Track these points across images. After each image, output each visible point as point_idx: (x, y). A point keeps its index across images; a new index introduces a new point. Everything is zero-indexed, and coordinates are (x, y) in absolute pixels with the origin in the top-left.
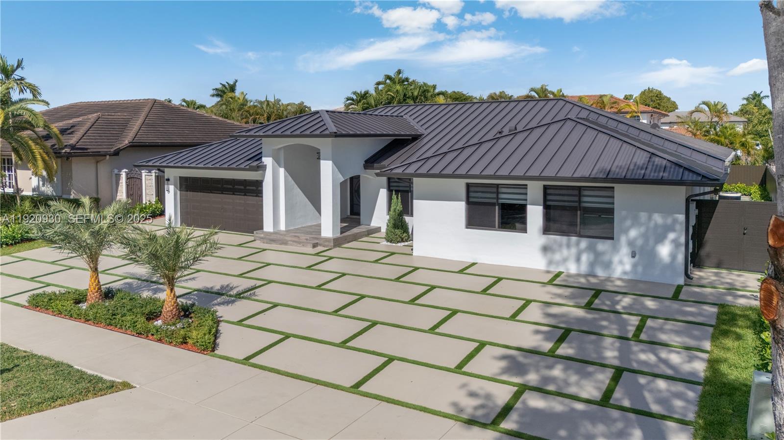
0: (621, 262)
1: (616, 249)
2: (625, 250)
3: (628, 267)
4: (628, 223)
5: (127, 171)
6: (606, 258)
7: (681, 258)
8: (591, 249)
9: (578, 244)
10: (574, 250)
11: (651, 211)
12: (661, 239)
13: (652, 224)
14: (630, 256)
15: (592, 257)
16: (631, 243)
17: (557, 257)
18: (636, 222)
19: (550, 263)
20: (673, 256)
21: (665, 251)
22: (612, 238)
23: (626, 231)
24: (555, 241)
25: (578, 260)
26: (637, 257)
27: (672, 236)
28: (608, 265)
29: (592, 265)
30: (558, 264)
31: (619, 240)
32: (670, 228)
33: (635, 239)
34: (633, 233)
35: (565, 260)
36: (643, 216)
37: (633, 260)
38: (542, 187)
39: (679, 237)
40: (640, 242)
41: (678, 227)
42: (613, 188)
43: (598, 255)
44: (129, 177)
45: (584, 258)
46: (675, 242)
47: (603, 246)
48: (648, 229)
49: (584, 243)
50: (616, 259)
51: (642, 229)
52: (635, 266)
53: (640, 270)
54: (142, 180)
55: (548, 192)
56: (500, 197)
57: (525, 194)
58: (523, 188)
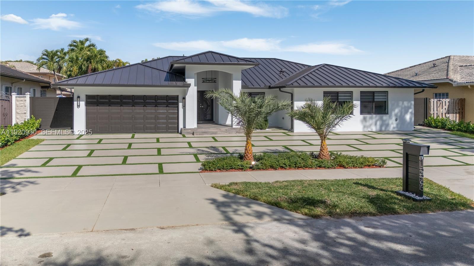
0: (392, 123)
1: (390, 118)
2: (393, 118)
3: (395, 125)
4: (395, 106)
6: (387, 122)
8: (381, 119)
9: (375, 117)
10: (374, 120)
11: (403, 101)
12: (406, 112)
13: (403, 106)
14: (396, 120)
15: (381, 122)
16: (396, 115)
17: (368, 124)
18: (398, 106)
19: (364, 127)
20: (411, 119)
21: (408, 117)
22: (388, 114)
23: (393, 110)
25: (376, 124)
26: (398, 121)
27: (410, 111)
28: (388, 125)
29: (381, 126)
30: (368, 127)
31: (391, 114)
32: (409, 108)
33: (397, 113)
34: (397, 111)
35: (371, 125)
36: (401, 103)
37: (396, 122)
38: (360, 91)
40: (399, 114)
41: (412, 106)
42: (387, 92)
43: (383, 121)
45: (378, 123)
46: (411, 113)
47: (385, 117)
48: (402, 108)
49: (378, 116)
50: (390, 122)
51: (400, 108)
52: (397, 125)
53: (399, 126)
54: (10, 102)
55: (363, 94)
56: (339, 98)
57: (352, 96)
58: (351, 93)
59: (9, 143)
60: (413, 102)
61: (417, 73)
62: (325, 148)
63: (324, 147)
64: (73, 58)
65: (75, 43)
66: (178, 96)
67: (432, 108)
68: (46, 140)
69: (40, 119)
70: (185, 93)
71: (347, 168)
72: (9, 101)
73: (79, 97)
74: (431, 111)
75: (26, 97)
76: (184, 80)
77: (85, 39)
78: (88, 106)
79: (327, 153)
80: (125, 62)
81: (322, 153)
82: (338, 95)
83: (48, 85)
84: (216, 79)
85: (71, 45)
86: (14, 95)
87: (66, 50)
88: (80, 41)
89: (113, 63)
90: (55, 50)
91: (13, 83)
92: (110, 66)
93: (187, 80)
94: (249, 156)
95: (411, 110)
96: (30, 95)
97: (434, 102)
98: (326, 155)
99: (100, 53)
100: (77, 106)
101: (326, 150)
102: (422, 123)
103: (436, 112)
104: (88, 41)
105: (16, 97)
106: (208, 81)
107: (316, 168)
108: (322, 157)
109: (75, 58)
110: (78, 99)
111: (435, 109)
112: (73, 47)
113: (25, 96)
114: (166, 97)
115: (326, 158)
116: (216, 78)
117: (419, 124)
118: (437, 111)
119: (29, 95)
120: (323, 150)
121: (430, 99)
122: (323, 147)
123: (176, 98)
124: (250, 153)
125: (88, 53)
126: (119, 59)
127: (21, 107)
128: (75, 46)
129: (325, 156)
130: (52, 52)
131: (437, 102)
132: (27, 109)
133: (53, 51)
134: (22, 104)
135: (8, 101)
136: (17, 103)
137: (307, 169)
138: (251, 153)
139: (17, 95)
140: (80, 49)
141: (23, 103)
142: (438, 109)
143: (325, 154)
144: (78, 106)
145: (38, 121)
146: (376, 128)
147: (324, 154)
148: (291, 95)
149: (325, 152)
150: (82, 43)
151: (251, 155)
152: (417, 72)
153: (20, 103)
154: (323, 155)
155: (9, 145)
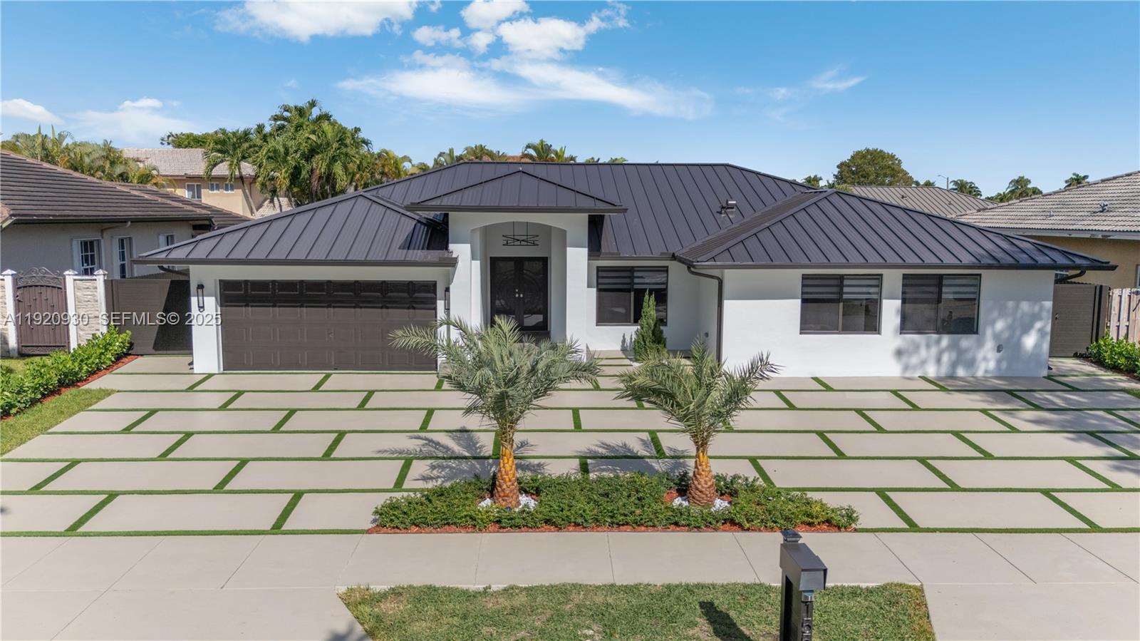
0: (985, 359)
1: (980, 344)
2: (989, 345)
3: (992, 365)
4: (995, 314)
5: (15, 273)
6: (969, 356)
7: (1046, 346)
8: (953, 346)
9: (938, 342)
10: (934, 350)
11: (1018, 300)
12: (1026, 329)
13: (1019, 314)
14: (996, 350)
15: (954, 356)
16: (996, 336)
17: (914, 360)
18: (1003, 312)
19: (906, 368)
20: (1039, 345)
21: (1030, 341)
22: (976, 333)
23: (993, 322)
24: (913, 341)
25: (939, 361)
26: (1003, 351)
27: (1038, 325)
28: (971, 364)
29: (954, 365)
30: (915, 367)
31: (984, 334)
32: (1036, 317)
33: (1002, 332)
34: (1000, 325)
35: (923, 362)
36: (1011, 304)
37: (998, 355)
38: (902, 276)
39: (1045, 326)
40: (1005, 335)
41: (1044, 314)
42: (980, 275)
43: (960, 352)
44: (20, 284)
45: (946, 358)
46: (1041, 331)
47: (966, 341)
48: (1014, 320)
49: (946, 340)
50: (980, 355)
51: (1010, 320)
52: (999, 362)
53: (1004, 365)
54: (63, 290)
55: (908, 282)
56: (844, 291)
57: (880, 286)
58: (878, 279)
59: (14, 411)
60: (1048, 304)
61: (1104, 206)
62: (703, 471)
63: (699, 467)
64: (275, 151)
65: (287, 111)
66: (434, 284)
67: (1114, 312)
68: (118, 391)
69: (128, 331)
70: (449, 280)
71: (748, 529)
72: (61, 288)
73: (201, 287)
74: (1110, 321)
75: (95, 280)
76: (445, 247)
77: (309, 102)
78: (227, 306)
79: (706, 484)
80: (400, 156)
81: (696, 482)
82: (842, 282)
83: (207, 222)
84: (536, 239)
85: (276, 118)
86: (69, 275)
87: (268, 129)
88: (296, 107)
89: (373, 160)
90: (242, 129)
91: (105, 229)
92: (366, 168)
93: (451, 247)
94: (504, 487)
95: (1045, 324)
96: (104, 275)
97: (1121, 296)
98: (704, 490)
99: (339, 136)
100: (199, 307)
101: (706, 477)
102: (1083, 351)
103: (1124, 323)
104: (314, 106)
105: (75, 280)
106: (518, 243)
107: (666, 528)
108: (694, 494)
109: (282, 150)
110: (200, 291)
111: (1124, 315)
112: (283, 122)
113: (94, 277)
114: (408, 284)
115: (703, 496)
116: (537, 236)
117: (1076, 353)
118: (1128, 320)
119: (102, 276)
120: (698, 476)
121: (1110, 289)
122: (698, 469)
123: (430, 287)
124: (507, 479)
125: (313, 137)
126: (387, 149)
127: (86, 303)
128: (285, 119)
129: (701, 492)
130: (234, 134)
131: (1130, 296)
132: (101, 306)
133: (238, 131)
134: (89, 297)
135: (59, 288)
136: (78, 293)
137: (643, 528)
138: (510, 481)
139: (76, 275)
140: (297, 127)
141: (91, 293)
142: (1132, 314)
143: (703, 487)
144: (201, 308)
145: (123, 336)
146: (938, 371)
147: (699, 487)
148: (719, 283)
149: (703, 482)
150: (301, 112)
151: (509, 484)
152: (1105, 203)
153: (85, 293)
154: (697, 489)
155: (15, 414)
